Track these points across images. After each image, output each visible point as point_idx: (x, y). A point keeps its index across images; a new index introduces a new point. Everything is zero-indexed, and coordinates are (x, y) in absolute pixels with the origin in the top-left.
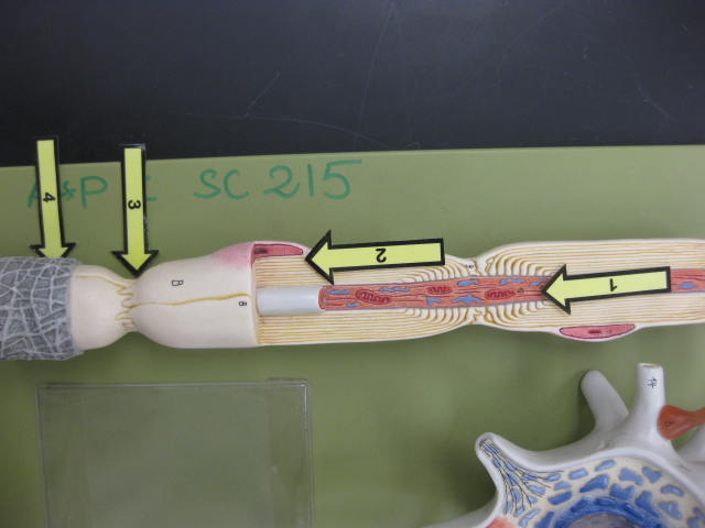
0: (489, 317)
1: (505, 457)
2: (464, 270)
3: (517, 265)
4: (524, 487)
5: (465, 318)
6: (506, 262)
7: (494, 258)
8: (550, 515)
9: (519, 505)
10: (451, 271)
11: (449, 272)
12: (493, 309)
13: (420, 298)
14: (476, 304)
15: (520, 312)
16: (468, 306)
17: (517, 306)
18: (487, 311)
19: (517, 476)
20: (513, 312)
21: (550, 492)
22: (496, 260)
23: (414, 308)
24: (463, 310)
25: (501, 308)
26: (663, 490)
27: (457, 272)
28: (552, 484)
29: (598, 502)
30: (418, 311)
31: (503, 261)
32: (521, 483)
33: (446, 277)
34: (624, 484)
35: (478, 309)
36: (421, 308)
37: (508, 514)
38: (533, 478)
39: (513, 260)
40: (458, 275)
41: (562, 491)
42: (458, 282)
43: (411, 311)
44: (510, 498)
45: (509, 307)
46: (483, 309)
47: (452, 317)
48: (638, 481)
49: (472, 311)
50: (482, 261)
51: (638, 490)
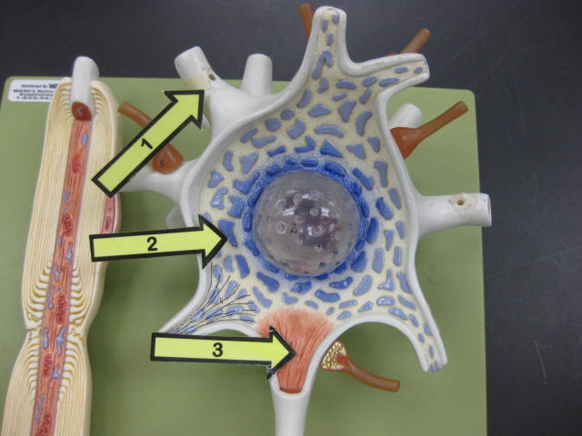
0: (78, 322)
1: (185, 321)
2: (33, 342)
3: (38, 291)
4: (226, 303)
5: (76, 344)
6: (34, 302)
7: (28, 313)
8: (260, 276)
9: (246, 307)
10: (32, 353)
11: (33, 356)
12: (72, 317)
13: (51, 385)
14: (66, 333)
15: (79, 292)
16: (66, 341)
17: (73, 294)
18: (74, 323)
19: (210, 309)
20: (78, 299)
21: (236, 275)
22: (29, 310)
23: (59, 392)
24: (69, 345)
25: (73, 309)
26: (230, 169)
27: (33, 348)
28: (225, 274)
29: (248, 229)
30: (62, 389)
31: (33, 305)
32: (221, 305)
33: (36, 359)
34: (228, 205)
35: (70, 331)
36: (60, 385)
37: (256, 319)
38: (216, 293)
39: (32, 295)
40: (37, 347)
41: (235, 264)
42: (43, 348)
43: (61, 396)
44: (236, 317)
45: (73, 302)
46: (71, 327)
47: (73, 357)
48: (223, 192)
49: (70, 337)
50: (30, 324)
51: (233, 192)
